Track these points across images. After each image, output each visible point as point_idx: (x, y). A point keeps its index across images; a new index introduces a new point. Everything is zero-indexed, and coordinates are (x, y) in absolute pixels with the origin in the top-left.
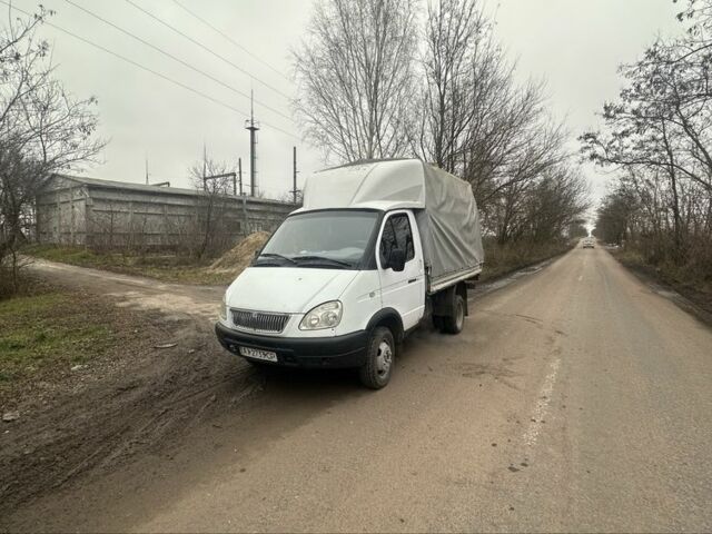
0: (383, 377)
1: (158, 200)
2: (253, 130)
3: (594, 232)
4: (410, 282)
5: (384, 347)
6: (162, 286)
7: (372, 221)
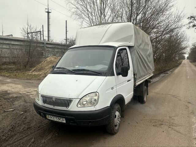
0: (117, 128)
1: (7, 42)
2: (48, 12)
3: (188, 58)
4: (128, 81)
5: (117, 113)
6: (9, 80)
7: (111, 52)
